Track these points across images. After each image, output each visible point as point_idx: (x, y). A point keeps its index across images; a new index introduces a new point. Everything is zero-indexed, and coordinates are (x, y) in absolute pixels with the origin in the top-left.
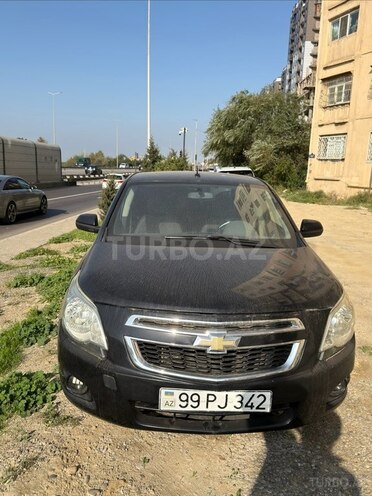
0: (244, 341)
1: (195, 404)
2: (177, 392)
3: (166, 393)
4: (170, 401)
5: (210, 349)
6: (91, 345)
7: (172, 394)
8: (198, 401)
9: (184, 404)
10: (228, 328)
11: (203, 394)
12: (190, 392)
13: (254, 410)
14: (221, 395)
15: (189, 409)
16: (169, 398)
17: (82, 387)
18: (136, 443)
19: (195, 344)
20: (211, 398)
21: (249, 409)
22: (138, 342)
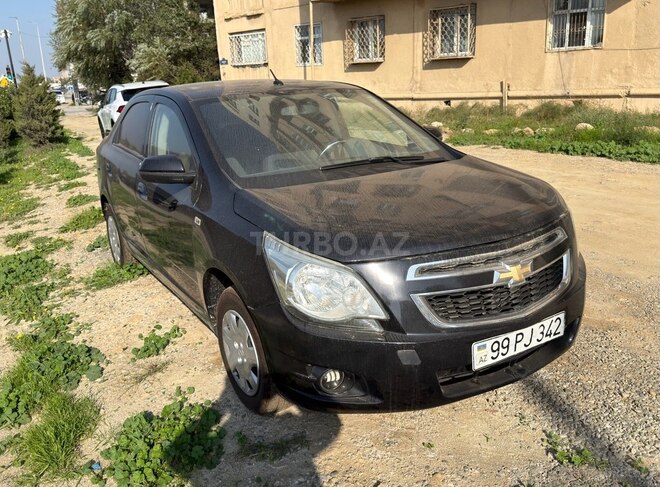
0: (536, 263)
1: (504, 351)
2: (489, 343)
3: (479, 348)
4: (482, 355)
5: (512, 281)
7: (485, 346)
8: (508, 346)
9: (495, 354)
10: (515, 253)
11: (512, 336)
12: (500, 339)
13: (553, 337)
14: (526, 331)
15: (501, 358)
16: (483, 352)
19: (494, 281)
20: (520, 337)
21: (548, 339)
22: (427, 297)
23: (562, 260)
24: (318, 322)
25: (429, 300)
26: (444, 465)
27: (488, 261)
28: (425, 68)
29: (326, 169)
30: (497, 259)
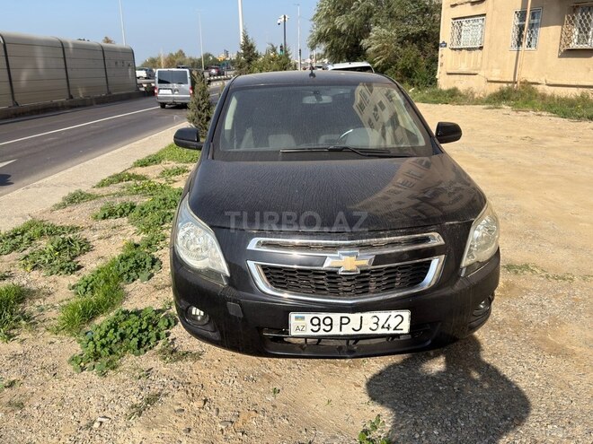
0: (379, 259)
1: (329, 328)
2: (308, 316)
3: (297, 318)
4: (301, 325)
5: (342, 269)
6: (211, 273)
7: (303, 318)
8: (331, 325)
9: (316, 328)
10: (361, 246)
11: (336, 317)
12: (322, 316)
13: (391, 331)
14: (355, 317)
15: (321, 333)
16: (300, 323)
17: (203, 318)
18: (263, 375)
19: (324, 266)
20: (345, 321)
21: (385, 331)
22: (262, 266)
25: (265, 268)
27: (326, 248)
30: (335, 248)
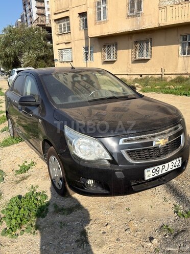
0: (170, 138)
1: (158, 173)
2: (151, 169)
3: (147, 171)
4: (149, 174)
5: (160, 145)
7: (150, 171)
8: (159, 171)
9: (154, 174)
11: (160, 166)
12: (156, 168)
13: (177, 167)
14: (166, 165)
15: (156, 175)
16: (149, 173)
19: (153, 145)
20: (164, 167)
21: (175, 168)
22: (127, 151)
23: (180, 137)
24: (85, 161)
25: (128, 152)
26: (134, 218)
27: (151, 137)
28: (132, 63)
29: (90, 101)
30: (155, 136)
